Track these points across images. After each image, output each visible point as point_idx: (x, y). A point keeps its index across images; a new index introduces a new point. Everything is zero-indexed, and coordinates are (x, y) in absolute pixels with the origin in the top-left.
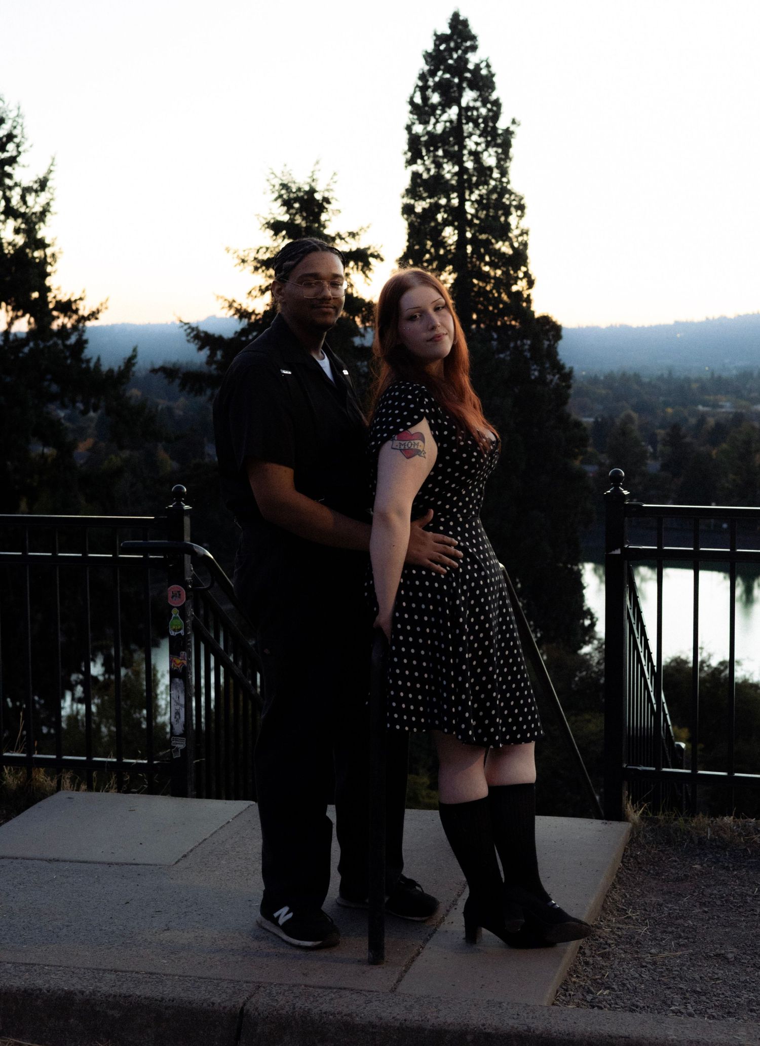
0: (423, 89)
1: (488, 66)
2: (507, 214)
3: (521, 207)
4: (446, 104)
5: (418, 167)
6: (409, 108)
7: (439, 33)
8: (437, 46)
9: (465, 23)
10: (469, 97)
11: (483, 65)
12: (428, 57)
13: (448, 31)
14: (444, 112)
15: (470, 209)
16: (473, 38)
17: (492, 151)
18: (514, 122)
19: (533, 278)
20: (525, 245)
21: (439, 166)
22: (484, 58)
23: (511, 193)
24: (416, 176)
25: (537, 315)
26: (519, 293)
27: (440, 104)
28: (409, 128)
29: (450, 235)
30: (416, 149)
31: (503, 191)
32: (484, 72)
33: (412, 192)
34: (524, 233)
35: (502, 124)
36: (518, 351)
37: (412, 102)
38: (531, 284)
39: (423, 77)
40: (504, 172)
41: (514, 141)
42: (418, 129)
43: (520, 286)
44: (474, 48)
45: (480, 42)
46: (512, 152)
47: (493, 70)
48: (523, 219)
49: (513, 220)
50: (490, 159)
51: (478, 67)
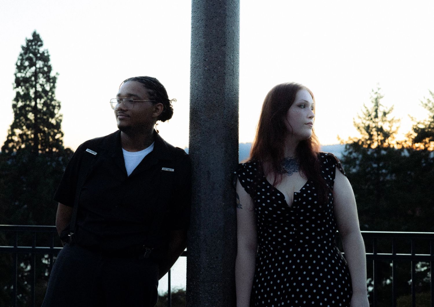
0: (22, 60)
1: (47, 52)
2: (54, 108)
3: (59, 106)
4: (30, 66)
5: (19, 89)
6: (16, 67)
7: (28, 39)
8: (27, 44)
9: (38, 36)
10: (40, 64)
11: (46, 52)
12: (23, 48)
13: (31, 38)
14: (30, 68)
15: (39, 106)
16: (41, 41)
17: (48, 84)
18: (57, 74)
19: (63, 133)
20: (61, 121)
21: (27, 89)
22: (46, 49)
23: (55, 100)
24: (18, 93)
25: (65, 148)
26: (58, 139)
27: (28, 66)
28: (15, 74)
29: (31, 116)
30: (18, 82)
31: (52, 99)
32: (46, 54)
33: (17, 100)
34: (61, 116)
35: (52, 74)
36: (58, 161)
37: (17, 64)
38: (62, 135)
39: (21, 55)
40: (53, 93)
41: (57, 81)
42: (19, 75)
43: (58, 136)
44: (41, 45)
45: (44, 43)
46: (56, 85)
47: (50, 53)
48: (60, 110)
49: (56, 111)
50: (48, 88)
51: (43, 53)
